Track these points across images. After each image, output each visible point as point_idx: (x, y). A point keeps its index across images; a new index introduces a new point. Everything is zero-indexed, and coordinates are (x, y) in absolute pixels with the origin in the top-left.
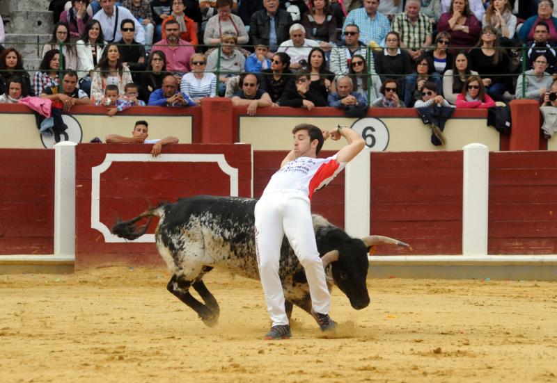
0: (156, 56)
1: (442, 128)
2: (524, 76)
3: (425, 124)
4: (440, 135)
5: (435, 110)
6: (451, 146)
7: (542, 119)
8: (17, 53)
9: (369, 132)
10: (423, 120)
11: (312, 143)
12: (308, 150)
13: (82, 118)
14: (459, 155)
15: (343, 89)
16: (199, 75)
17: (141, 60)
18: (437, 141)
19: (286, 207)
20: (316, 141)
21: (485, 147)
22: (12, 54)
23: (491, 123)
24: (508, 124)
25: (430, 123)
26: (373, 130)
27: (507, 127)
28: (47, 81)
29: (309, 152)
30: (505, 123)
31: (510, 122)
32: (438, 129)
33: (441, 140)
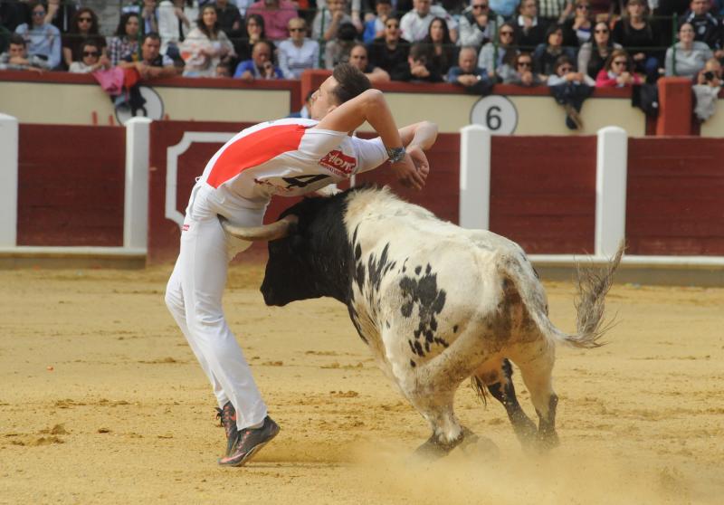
0: (252, 21)
1: (578, 107)
2: (675, 50)
3: (559, 104)
4: (575, 117)
5: (571, 89)
6: (587, 131)
7: (694, 100)
8: (92, 14)
9: (494, 112)
10: (557, 100)
13: (163, 91)
14: (592, 141)
15: (468, 64)
16: (299, 44)
17: (236, 26)
18: (572, 124)
21: (622, 131)
22: (86, 15)
23: (636, 103)
24: (655, 105)
25: (564, 103)
26: (498, 109)
27: (653, 109)
28: (126, 49)
30: (651, 103)
31: (657, 101)
32: (573, 110)
33: (577, 123)
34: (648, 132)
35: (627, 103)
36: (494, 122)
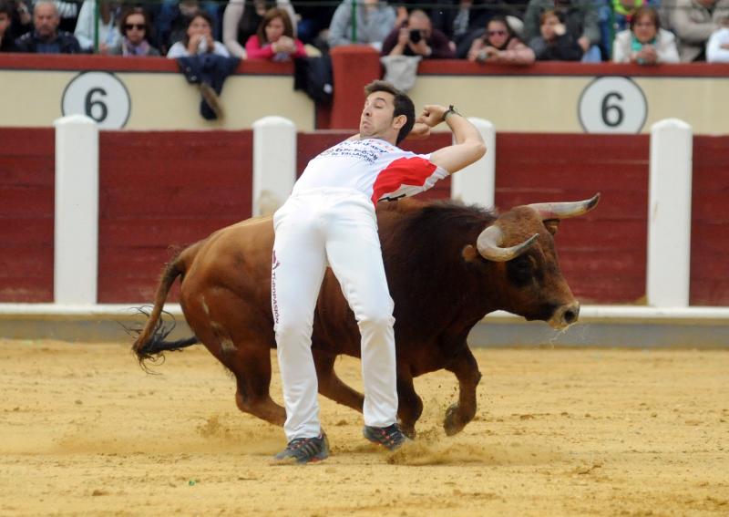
1: (218, 88)
3: (191, 82)
4: (215, 103)
6: (233, 120)
9: (96, 97)
10: (187, 75)
11: (396, 119)
12: (386, 130)
14: (246, 138)
15: (45, 21)
18: (209, 112)
19: (332, 217)
20: (403, 119)
21: (289, 123)
23: (302, 84)
24: (328, 88)
25: (198, 82)
26: (103, 93)
27: (326, 94)
29: (388, 133)
30: (323, 86)
31: (332, 83)
32: (212, 92)
33: (216, 111)
34: (318, 126)
35: (287, 83)
36: (97, 111)
